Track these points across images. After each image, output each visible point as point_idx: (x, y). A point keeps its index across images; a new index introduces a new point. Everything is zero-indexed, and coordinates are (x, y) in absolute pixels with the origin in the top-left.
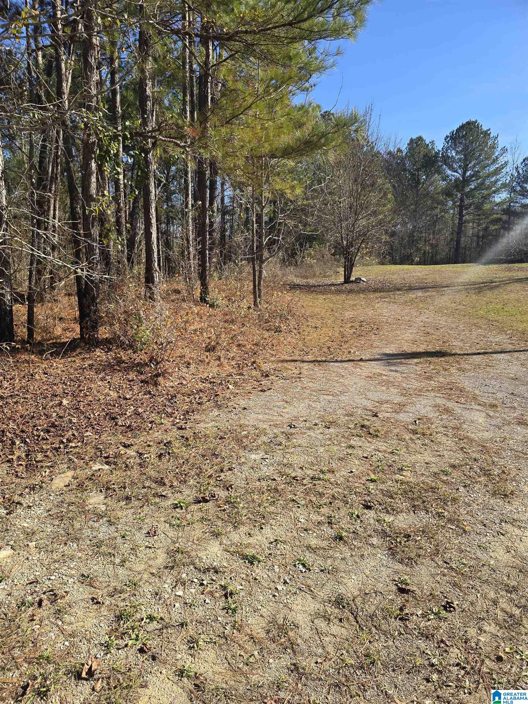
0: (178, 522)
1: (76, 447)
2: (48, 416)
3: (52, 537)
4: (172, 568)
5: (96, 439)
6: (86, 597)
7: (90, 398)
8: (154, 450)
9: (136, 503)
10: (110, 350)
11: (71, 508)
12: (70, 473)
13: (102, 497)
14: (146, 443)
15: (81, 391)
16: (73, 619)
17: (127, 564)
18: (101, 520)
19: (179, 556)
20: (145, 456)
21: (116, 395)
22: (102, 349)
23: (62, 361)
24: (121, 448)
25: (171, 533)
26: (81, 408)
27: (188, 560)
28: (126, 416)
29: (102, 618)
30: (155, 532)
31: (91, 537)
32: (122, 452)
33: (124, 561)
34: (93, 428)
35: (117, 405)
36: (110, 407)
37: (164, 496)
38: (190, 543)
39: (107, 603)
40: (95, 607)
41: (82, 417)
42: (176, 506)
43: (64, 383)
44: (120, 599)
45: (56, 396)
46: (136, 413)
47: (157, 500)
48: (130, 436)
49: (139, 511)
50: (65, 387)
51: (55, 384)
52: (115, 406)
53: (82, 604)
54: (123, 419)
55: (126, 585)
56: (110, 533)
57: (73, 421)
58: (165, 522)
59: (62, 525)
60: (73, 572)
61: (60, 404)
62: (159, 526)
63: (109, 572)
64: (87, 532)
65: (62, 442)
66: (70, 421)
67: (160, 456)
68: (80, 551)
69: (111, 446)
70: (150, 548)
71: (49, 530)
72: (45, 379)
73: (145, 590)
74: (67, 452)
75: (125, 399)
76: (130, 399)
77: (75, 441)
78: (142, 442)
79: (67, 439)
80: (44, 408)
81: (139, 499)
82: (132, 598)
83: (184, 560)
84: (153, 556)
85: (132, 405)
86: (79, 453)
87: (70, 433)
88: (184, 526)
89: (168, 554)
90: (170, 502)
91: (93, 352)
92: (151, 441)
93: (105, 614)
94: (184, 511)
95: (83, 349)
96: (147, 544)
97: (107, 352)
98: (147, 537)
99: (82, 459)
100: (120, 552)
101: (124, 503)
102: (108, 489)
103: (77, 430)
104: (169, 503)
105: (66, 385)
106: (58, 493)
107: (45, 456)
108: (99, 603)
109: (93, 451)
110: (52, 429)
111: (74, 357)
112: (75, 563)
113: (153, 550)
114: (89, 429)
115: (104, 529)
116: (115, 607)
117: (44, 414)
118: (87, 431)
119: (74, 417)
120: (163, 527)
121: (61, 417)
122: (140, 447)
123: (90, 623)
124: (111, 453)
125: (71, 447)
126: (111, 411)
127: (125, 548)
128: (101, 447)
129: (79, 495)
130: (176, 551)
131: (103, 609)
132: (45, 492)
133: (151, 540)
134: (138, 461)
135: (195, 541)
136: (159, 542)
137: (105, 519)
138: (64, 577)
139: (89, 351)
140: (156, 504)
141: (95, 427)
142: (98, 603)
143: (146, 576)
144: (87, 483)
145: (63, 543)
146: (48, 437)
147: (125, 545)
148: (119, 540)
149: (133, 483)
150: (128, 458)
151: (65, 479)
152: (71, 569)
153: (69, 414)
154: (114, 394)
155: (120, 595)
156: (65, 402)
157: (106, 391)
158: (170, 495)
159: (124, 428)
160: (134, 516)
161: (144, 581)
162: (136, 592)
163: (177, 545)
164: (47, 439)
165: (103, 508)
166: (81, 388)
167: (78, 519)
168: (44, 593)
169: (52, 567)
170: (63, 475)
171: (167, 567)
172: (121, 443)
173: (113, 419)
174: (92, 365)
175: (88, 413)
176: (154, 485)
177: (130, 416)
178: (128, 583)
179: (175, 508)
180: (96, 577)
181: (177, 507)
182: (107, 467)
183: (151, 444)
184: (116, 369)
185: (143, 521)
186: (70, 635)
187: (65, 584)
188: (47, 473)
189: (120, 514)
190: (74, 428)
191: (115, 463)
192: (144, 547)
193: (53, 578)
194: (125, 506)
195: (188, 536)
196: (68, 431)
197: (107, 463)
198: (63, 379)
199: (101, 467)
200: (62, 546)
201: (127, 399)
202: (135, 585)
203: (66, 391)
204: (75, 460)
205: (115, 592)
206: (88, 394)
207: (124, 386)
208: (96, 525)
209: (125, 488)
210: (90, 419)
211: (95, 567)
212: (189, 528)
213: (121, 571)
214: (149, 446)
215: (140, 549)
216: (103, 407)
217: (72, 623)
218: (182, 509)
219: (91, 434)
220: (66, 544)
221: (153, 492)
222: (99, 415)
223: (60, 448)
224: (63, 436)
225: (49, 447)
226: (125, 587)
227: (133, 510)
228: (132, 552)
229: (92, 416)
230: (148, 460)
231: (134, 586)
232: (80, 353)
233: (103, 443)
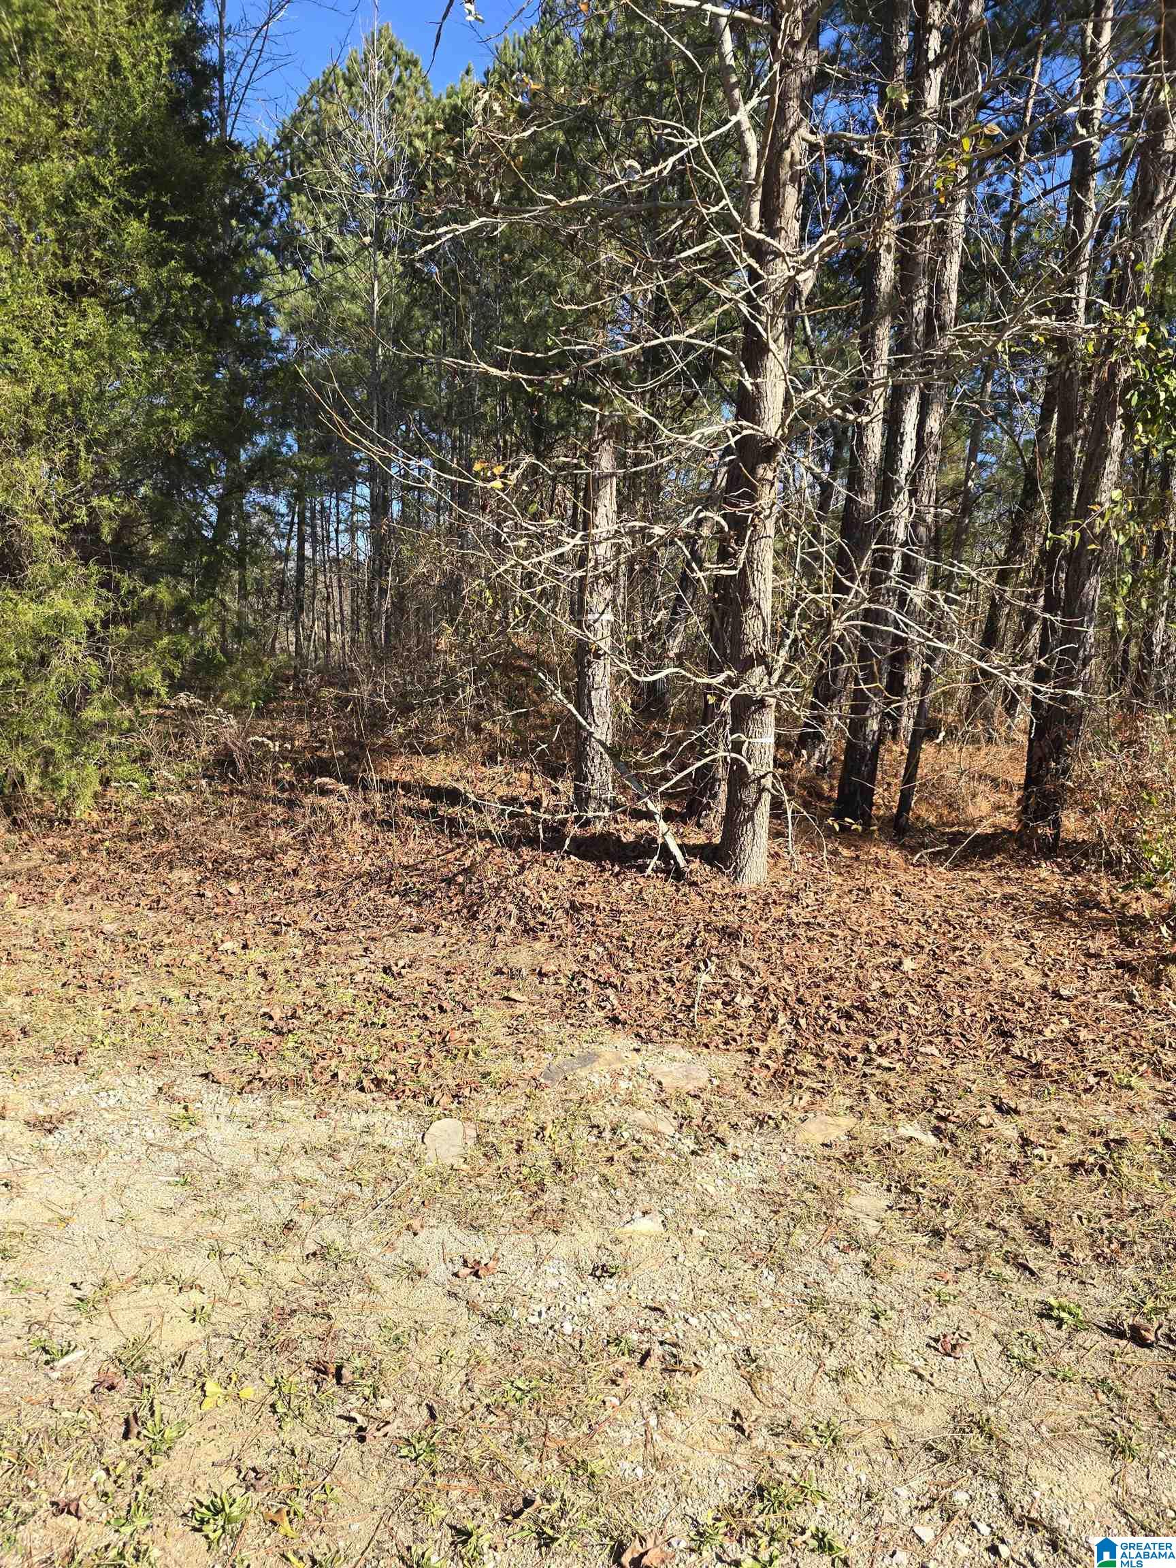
0: (1030, 1354)
1: (890, 1069)
2: (861, 984)
3: (741, 1237)
4: (942, 1458)
5: (943, 1068)
6: (728, 1401)
7: (969, 971)
8: (1070, 1147)
9: (952, 1253)
10: (1077, 869)
11: (807, 1196)
12: (848, 1122)
13: (884, 1203)
14: (1058, 1120)
15: (955, 949)
16: (679, 1428)
17: (848, 1384)
18: (852, 1254)
19: (976, 1440)
20: (1036, 1152)
21: (1038, 980)
22: (1059, 866)
23: (950, 875)
24: (990, 1109)
25: (994, 1373)
26: (939, 988)
27: (994, 1466)
28: (1041, 1038)
29: (730, 1468)
30: (954, 1347)
31: (811, 1279)
32: (983, 1120)
33: (843, 1373)
34: (948, 1041)
35: (1028, 1004)
36: (1008, 1004)
37: (1032, 1273)
38: (1025, 1425)
39: (758, 1441)
40: (732, 1434)
41: (932, 1009)
42: (1046, 1313)
43: (926, 923)
44: (787, 1451)
45: (896, 946)
46: (1068, 1039)
47: (1009, 1272)
48: (1026, 1088)
49: (949, 1276)
50: (923, 931)
51: (906, 922)
52: (1022, 1005)
53: (713, 1411)
54: (1029, 1041)
55: (816, 1428)
56: (855, 1291)
57: (911, 1011)
58: (995, 1336)
59: (772, 1223)
60: (735, 1334)
61: (897, 966)
62: (973, 1338)
63: (801, 1376)
64: (810, 1265)
65: (866, 1049)
66: (903, 1010)
67: (1076, 1167)
68: (773, 1295)
69: (969, 1096)
70: (921, 1377)
71: (744, 1221)
72: (889, 905)
73: (850, 1469)
74: (865, 1075)
75: (1057, 995)
76: (1068, 999)
77: (896, 1056)
78: (1049, 1115)
79: (879, 1047)
80: (861, 966)
81: (963, 1248)
82: (811, 1467)
83: (984, 1460)
84: (916, 1399)
85: (1068, 1015)
86: (888, 1085)
87: (893, 1035)
88: (1039, 1373)
89: (954, 1417)
90: (1039, 1295)
91: (1033, 867)
92: (1072, 1120)
93: (739, 1462)
94: (1063, 1334)
95: (1012, 857)
96: (919, 1363)
97: (1070, 874)
98: (928, 1345)
99: (889, 1101)
100: (848, 1347)
101: (926, 1240)
102: (905, 1190)
103: (911, 1033)
104: (1036, 1296)
105: (929, 927)
106: (800, 1153)
107: (819, 1066)
108: (743, 1432)
109: (923, 1092)
110: (859, 1015)
111: (982, 870)
112: (748, 1317)
113: (925, 1386)
114: (936, 1041)
115: (847, 1275)
116: (767, 1463)
117: (857, 979)
118: (931, 1042)
119: (914, 1002)
120: (983, 1346)
121: (886, 995)
122: (1037, 1125)
123: (705, 1461)
124: (957, 1112)
125: (879, 1067)
126: (1007, 1015)
127: (865, 1342)
128: (943, 1089)
129: (838, 1176)
130: (977, 1423)
131: (742, 1449)
132: (779, 1139)
133: (934, 1358)
134: (1014, 1155)
135: (1044, 1429)
136: (951, 1375)
137: (863, 1255)
138: (713, 1332)
139: (1025, 863)
140: (999, 1278)
141: (954, 1039)
142: (740, 1429)
143: (871, 1438)
144: (869, 1157)
145: (752, 1261)
146: (844, 1029)
147: (869, 1338)
148: (864, 1319)
149: (971, 1203)
150: (990, 1140)
151: (831, 1129)
152: (737, 1324)
153: (907, 995)
154: (1033, 978)
155: (791, 1443)
156: (908, 965)
157: (1015, 965)
158: (1046, 1276)
159: (1022, 1065)
160: (932, 1282)
161: (858, 1446)
162: (827, 1460)
163: (991, 1410)
164: (840, 1032)
165: (873, 1228)
166: (958, 943)
167: (808, 1226)
168: (661, 1343)
169: (705, 1301)
170: (829, 1119)
171: (930, 1449)
172: (994, 1098)
173: (1004, 1034)
174: (1012, 897)
175: (949, 1004)
176: (1019, 1232)
177: (1051, 1041)
178: (821, 1427)
179: (1041, 1316)
180: (770, 1370)
181: (1049, 1317)
182: (931, 1140)
183: (1070, 1127)
184: (1067, 920)
185: (942, 1303)
186: (656, 1459)
187: (707, 1349)
188: (803, 1103)
189: (902, 1261)
190: (905, 1026)
191: (953, 1138)
192: (908, 1367)
193: (693, 1321)
194: (924, 1250)
195: (1033, 1404)
196: (888, 1029)
197: (937, 1132)
198: (929, 913)
199: (917, 1135)
200: (746, 1267)
201: (1061, 997)
202: (834, 1440)
203: (921, 942)
204: (872, 1097)
205: (785, 1430)
206: (968, 959)
207: (1067, 966)
208: (838, 1259)
209: (945, 1205)
210: (948, 1016)
211: (781, 1349)
212: (1050, 1386)
213: (825, 1389)
214: (1061, 1130)
215: (897, 1366)
216: (991, 999)
217: (672, 1438)
218: (1059, 1327)
219: (936, 1052)
220: (756, 1266)
221: (1006, 1248)
222: (974, 1015)
223: (855, 1059)
224: (873, 1036)
225: (835, 1050)
226: (812, 1432)
227: (934, 1267)
228: (875, 1363)
229: (957, 1012)
230: (1037, 1162)
231: (830, 1442)
232: (1000, 865)
233: (954, 1082)
